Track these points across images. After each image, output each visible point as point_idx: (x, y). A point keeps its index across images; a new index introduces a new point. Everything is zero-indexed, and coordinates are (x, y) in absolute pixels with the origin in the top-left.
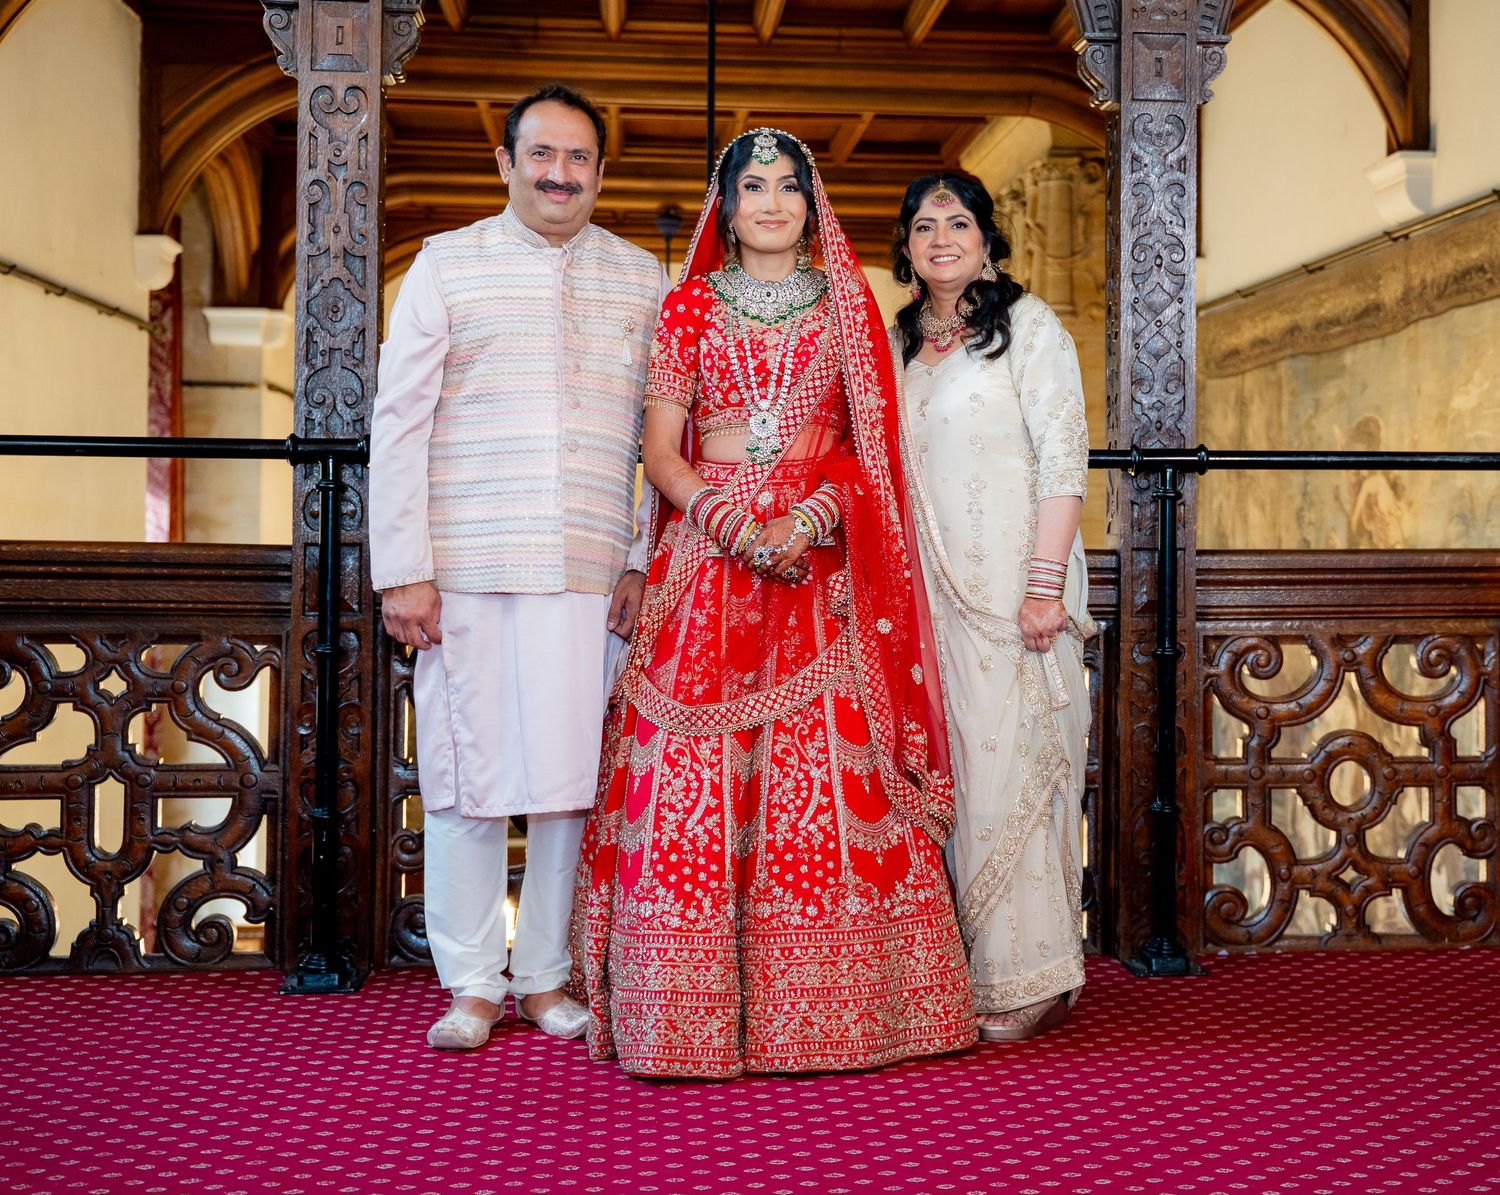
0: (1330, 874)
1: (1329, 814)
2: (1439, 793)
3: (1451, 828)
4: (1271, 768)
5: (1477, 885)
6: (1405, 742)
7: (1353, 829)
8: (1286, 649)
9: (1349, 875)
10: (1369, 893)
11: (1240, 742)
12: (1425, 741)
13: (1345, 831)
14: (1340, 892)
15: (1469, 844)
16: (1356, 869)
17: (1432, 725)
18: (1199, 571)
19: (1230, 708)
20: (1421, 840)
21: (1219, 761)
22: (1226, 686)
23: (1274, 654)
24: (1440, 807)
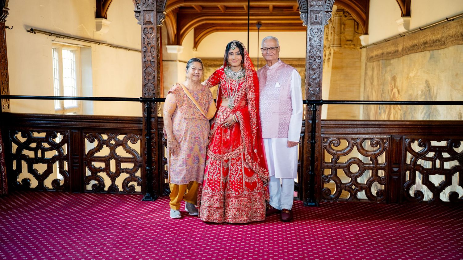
0: (349, 187)
1: (349, 175)
2: (374, 171)
3: (375, 178)
4: (337, 165)
5: (382, 190)
6: (367, 160)
7: (354, 178)
8: (341, 140)
9: (353, 187)
10: (357, 191)
11: (331, 159)
12: (371, 160)
13: (353, 178)
14: (351, 190)
15: (380, 182)
16: (355, 186)
17: (373, 157)
18: (322, 124)
19: (329, 152)
20: (369, 180)
21: (326, 163)
22: (328, 148)
23: (339, 141)
24: (374, 174)
